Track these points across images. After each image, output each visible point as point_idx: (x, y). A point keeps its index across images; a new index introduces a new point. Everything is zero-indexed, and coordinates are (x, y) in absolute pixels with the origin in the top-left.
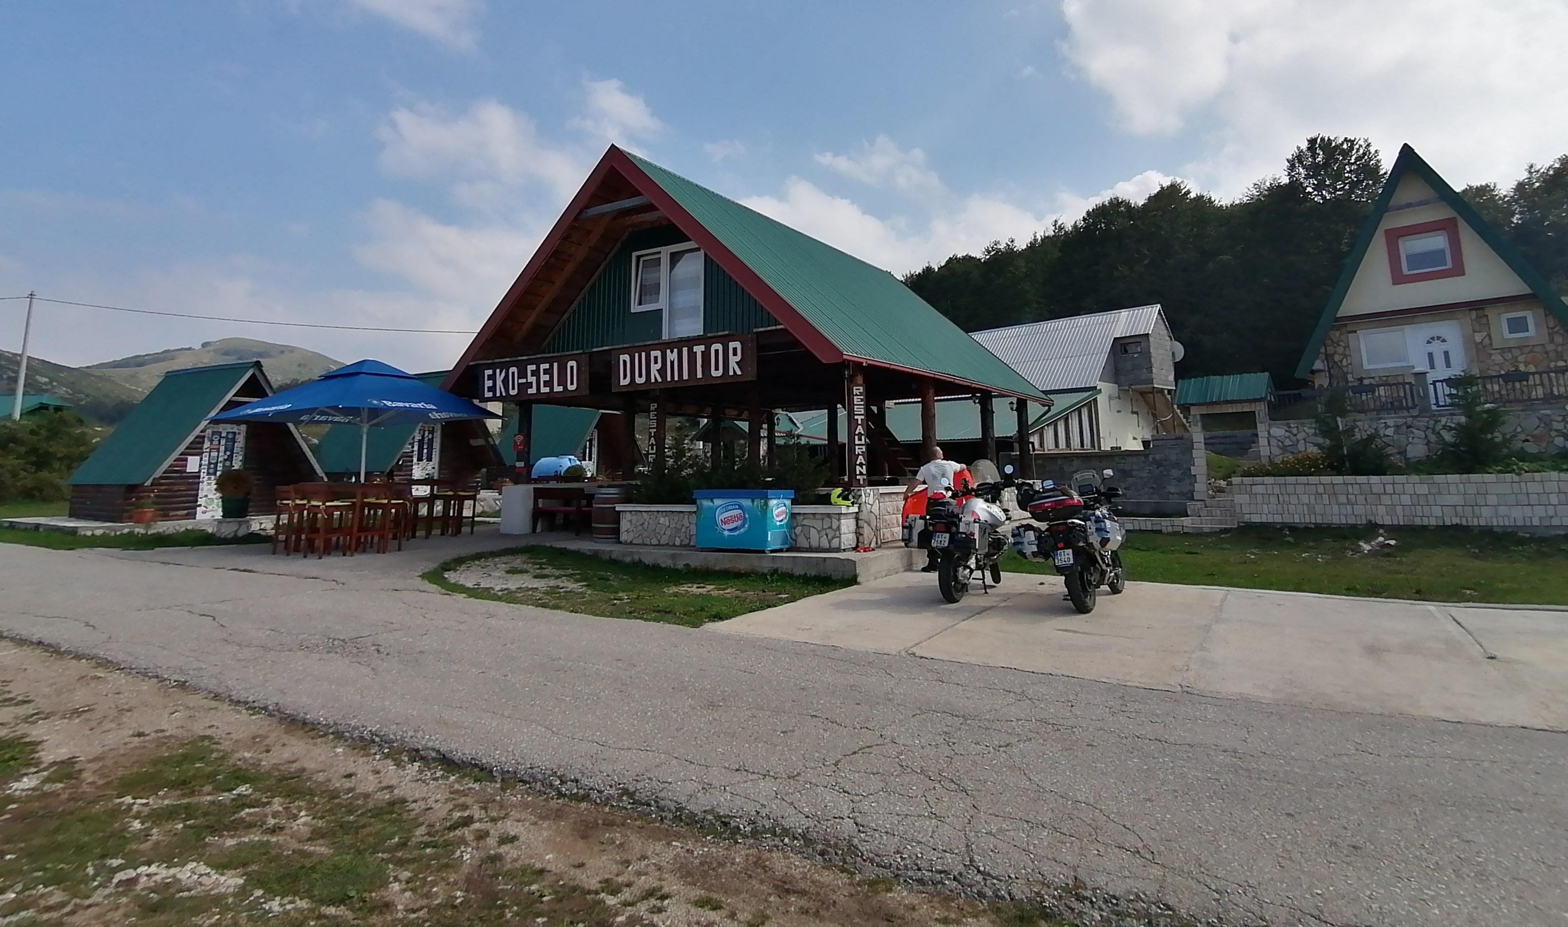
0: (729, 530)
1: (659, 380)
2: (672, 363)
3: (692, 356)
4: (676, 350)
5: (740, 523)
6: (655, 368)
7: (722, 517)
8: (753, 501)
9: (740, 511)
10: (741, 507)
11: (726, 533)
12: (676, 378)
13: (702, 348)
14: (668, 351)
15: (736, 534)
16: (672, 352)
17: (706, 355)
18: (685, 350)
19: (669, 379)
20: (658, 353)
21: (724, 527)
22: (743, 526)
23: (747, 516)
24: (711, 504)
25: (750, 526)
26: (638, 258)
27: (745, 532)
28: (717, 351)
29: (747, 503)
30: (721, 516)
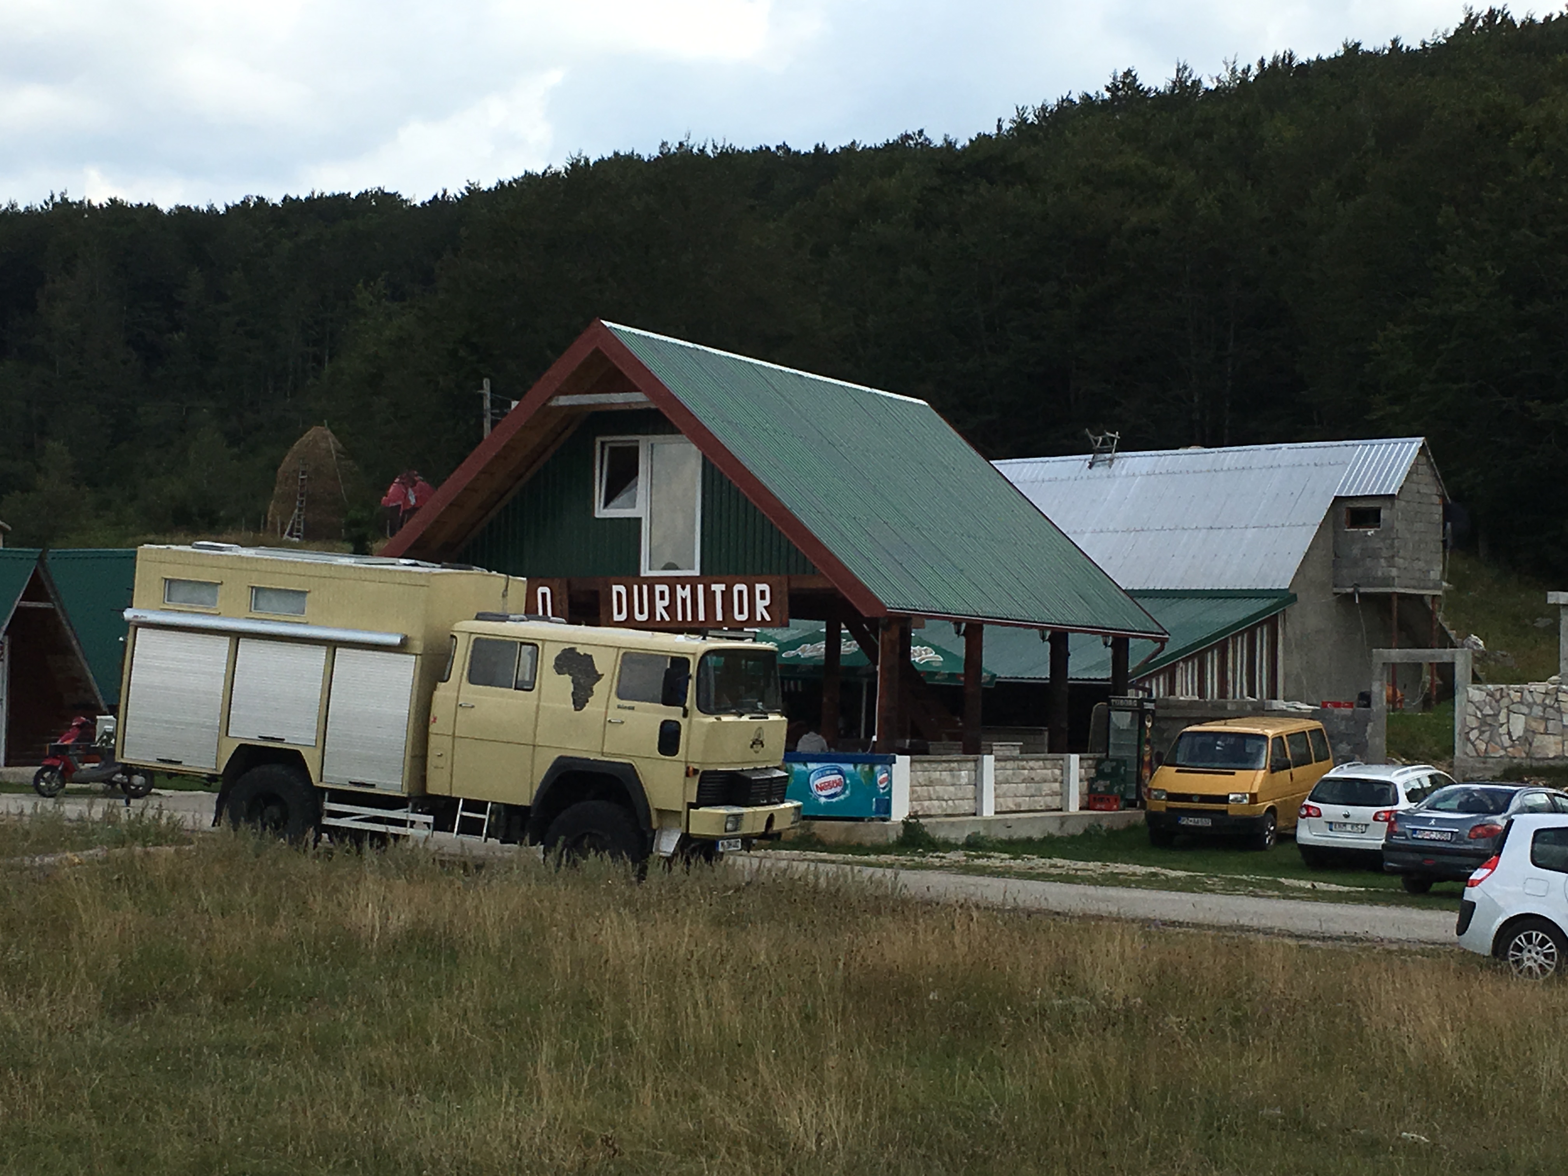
0: (827, 797)
1: (667, 618)
2: (684, 600)
3: (710, 596)
4: (688, 587)
5: (839, 789)
6: (660, 606)
7: (818, 782)
8: (855, 767)
9: (839, 776)
10: (840, 772)
11: (823, 800)
12: (689, 619)
13: (723, 587)
14: (679, 587)
15: (834, 800)
16: (683, 588)
17: (727, 595)
18: (700, 587)
19: (680, 618)
20: (665, 588)
21: (820, 793)
22: (843, 792)
23: (848, 782)
24: (804, 768)
25: (851, 793)
26: (603, 444)
27: (846, 799)
28: (740, 593)
29: (848, 768)
30: (816, 782)
